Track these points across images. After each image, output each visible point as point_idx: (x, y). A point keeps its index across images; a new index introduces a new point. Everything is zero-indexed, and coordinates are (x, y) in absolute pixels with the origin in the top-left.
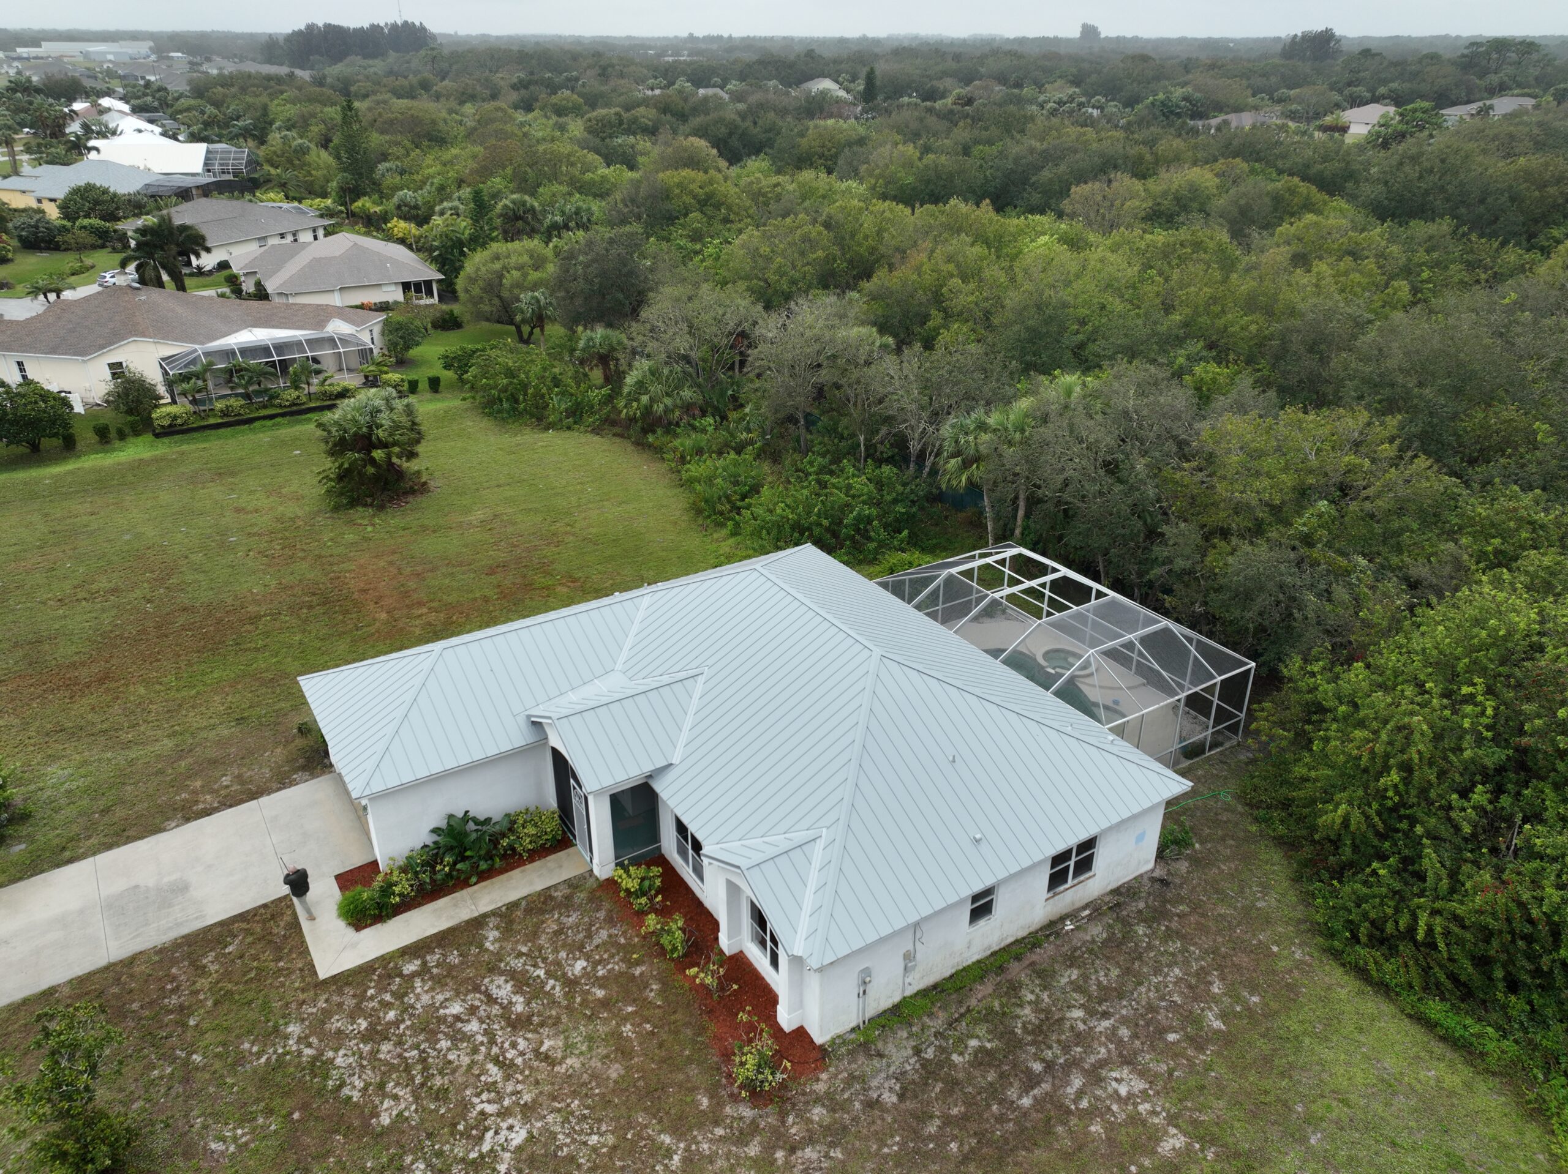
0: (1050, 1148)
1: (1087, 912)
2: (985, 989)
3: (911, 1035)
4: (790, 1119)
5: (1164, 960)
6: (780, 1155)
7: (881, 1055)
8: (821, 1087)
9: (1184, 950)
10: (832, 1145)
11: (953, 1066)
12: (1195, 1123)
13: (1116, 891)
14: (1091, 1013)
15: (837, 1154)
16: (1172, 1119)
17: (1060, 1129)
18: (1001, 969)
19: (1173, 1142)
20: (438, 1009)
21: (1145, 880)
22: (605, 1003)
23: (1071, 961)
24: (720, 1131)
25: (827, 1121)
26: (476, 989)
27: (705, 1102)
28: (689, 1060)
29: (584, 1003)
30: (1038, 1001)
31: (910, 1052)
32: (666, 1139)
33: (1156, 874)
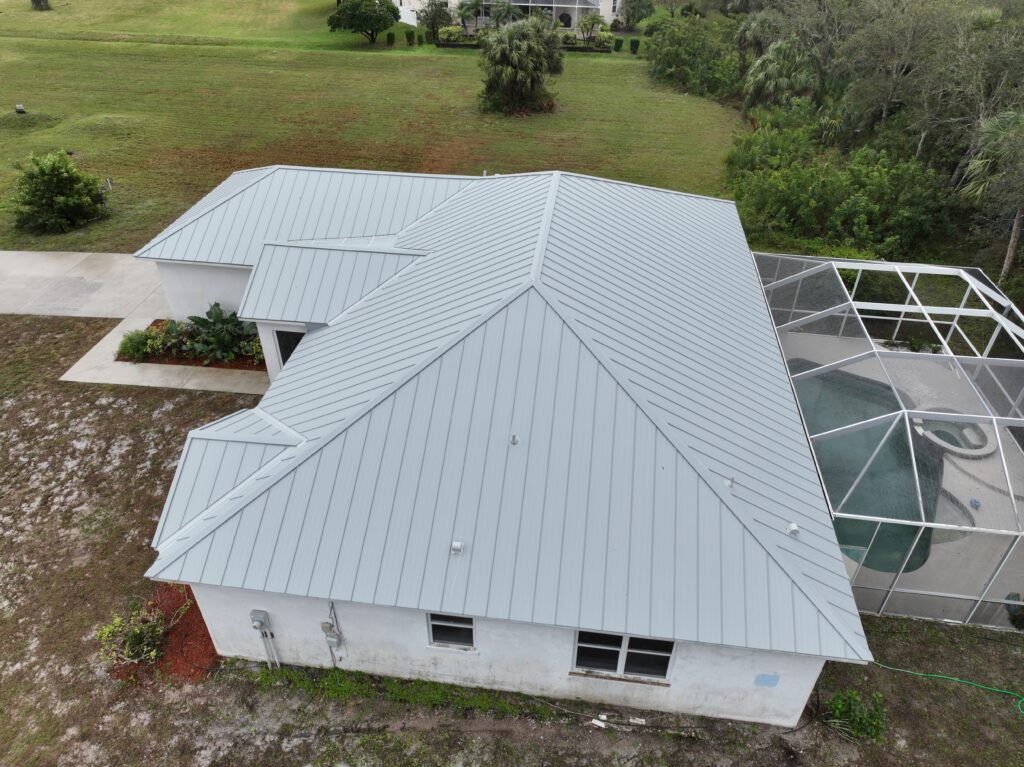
1: (642, 721)
2: (423, 721)
3: (299, 711)
4: (118, 706)
6: (72, 732)
7: (251, 709)
8: (172, 696)
10: (113, 761)
13: (708, 723)
18: (467, 713)
20: (74, 439)
21: (767, 736)
25: (138, 734)
26: (109, 439)
27: (92, 635)
31: (277, 727)
32: (33, 644)
33: (790, 739)
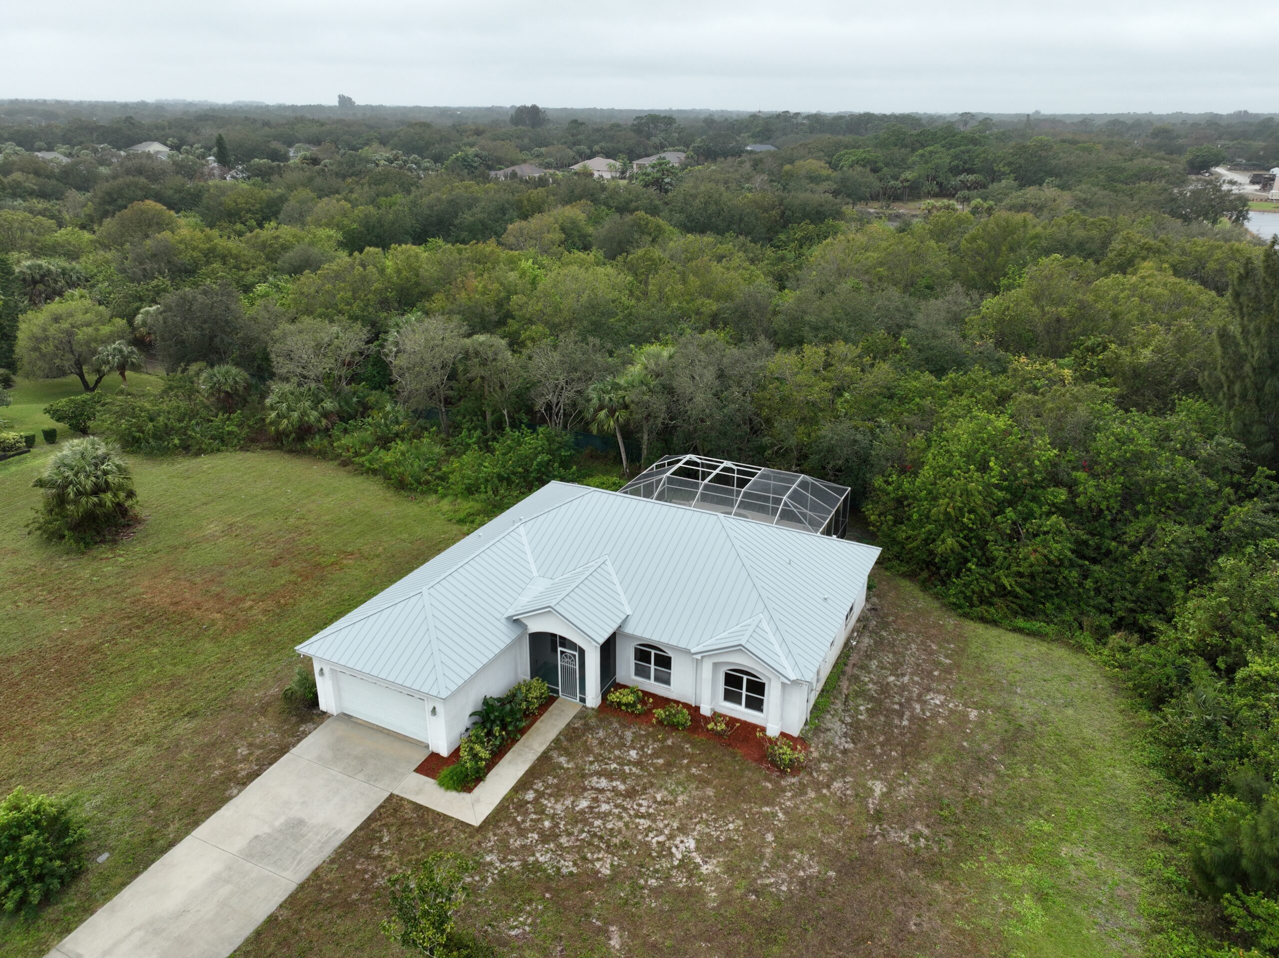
0: (931, 737)
1: (855, 634)
2: (845, 683)
3: (833, 716)
4: (815, 774)
5: (904, 643)
6: (825, 791)
7: (829, 730)
8: (816, 755)
9: (908, 636)
10: (844, 776)
11: (863, 721)
12: (974, 703)
13: (859, 620)
14: (897, 676)
15: (848, 779)
16: (966, 705)
17: (928, 728)
19: (973, 714)
20: (573, 808)
21: (866, 611)
22: (668, 764)
23: (869, 657)
24: (789, 794)
25: (832, 768)
26: (585, 789)
27: (769, 785)
28: (742, 770)
29: (656, 769)
30: (871, 680)
31: (839, 723)
32: (767, 809)
33: (868, 607)
